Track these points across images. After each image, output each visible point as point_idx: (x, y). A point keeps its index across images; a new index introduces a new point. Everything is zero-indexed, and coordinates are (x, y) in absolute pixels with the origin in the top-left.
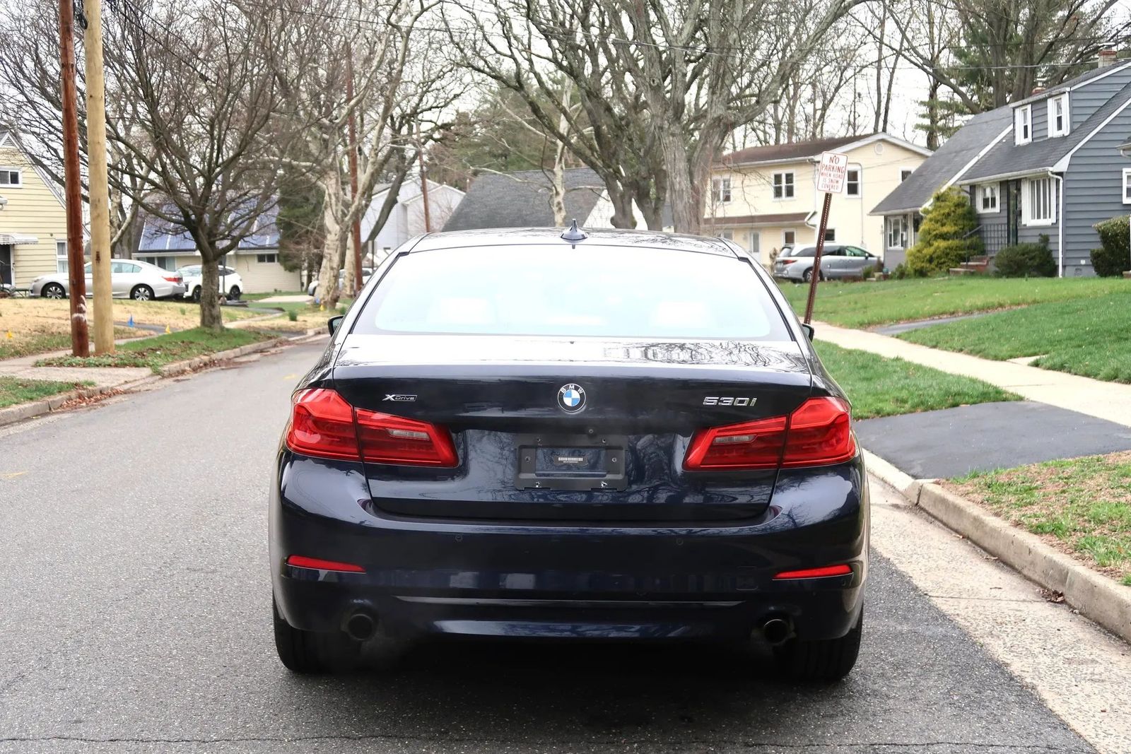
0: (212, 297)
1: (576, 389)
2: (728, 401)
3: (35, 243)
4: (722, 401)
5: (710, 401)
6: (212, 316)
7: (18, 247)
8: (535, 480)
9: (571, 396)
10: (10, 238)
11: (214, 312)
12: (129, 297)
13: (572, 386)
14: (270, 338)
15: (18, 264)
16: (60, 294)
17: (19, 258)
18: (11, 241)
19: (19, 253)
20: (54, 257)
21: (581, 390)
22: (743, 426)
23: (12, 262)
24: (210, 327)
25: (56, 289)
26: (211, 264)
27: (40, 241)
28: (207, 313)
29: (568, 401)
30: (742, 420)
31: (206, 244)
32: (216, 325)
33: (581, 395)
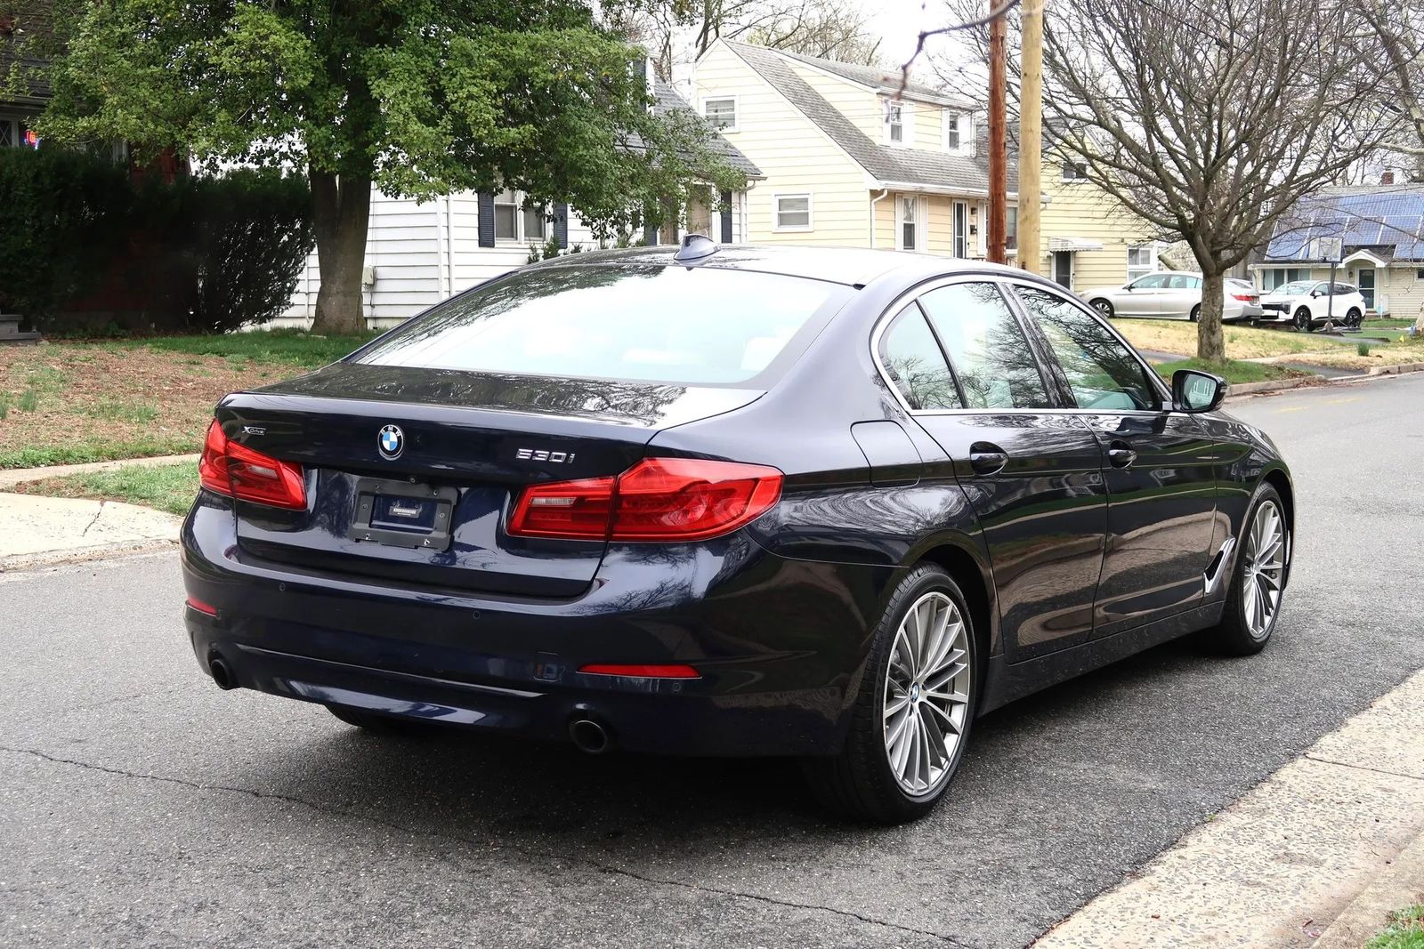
0: (1213, 321)
1: (395, 431)
2: (542, 455)
3: (1099, 249)
4: (536, 455)
5: (524, 454)
6: (1210, 344)
7: (1079, 255)
8: (367, 531)
9: (390, 439)
10: (1070, 244)
11: (1215, 340)
12: (1189, 318)
13: (391, 427)
14: (1295, 376)
15: (1078, 275)
16: (1107, 312)
17: (1080, 268)
18: (1070, 248)
19: (1081, 261)
20: (1123, 268)
21: (399, 432)
22: (557, 486)
23: (1072, 272)
24: (1208, 358)
25: (1103, 306)
26: (1213, 280)
27: (1105, 248)
28: (1205, 340)
29: (387, 445)
30: (555, 479)
31: (1206, 254)
32: (1216, 356)
33: (399, 438)
